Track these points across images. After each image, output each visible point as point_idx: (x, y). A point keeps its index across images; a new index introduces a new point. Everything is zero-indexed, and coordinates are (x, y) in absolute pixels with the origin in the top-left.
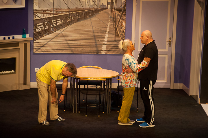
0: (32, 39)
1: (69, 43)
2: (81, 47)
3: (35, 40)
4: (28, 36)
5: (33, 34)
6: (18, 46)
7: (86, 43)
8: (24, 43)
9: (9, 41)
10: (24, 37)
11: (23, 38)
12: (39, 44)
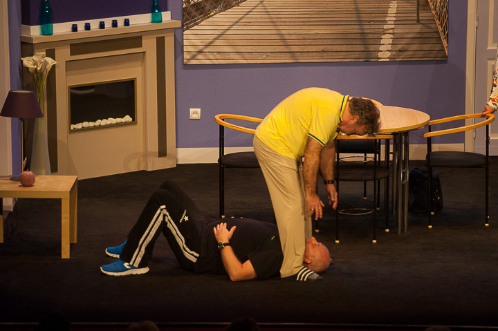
0: (178, 23)
1: (283, 32)
2: (320, 42)
3: (188, 29)
4: (166, 16)
5: (180, 12)
6: (141, 46)
7: (333, 32)
8: (157, 38)
9: (115, 31)
10: (157, 20)
11: (153, 22)
12: (198, 37)
